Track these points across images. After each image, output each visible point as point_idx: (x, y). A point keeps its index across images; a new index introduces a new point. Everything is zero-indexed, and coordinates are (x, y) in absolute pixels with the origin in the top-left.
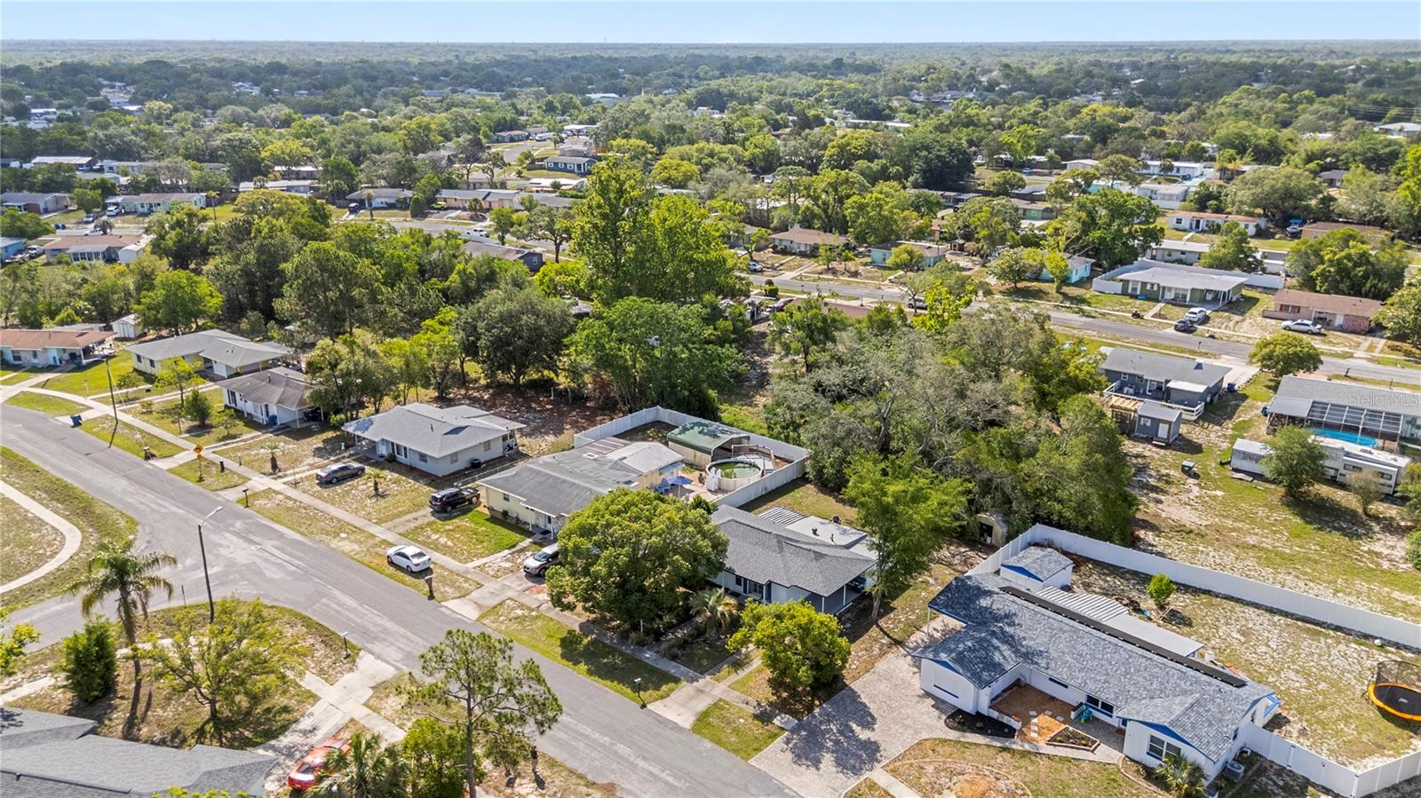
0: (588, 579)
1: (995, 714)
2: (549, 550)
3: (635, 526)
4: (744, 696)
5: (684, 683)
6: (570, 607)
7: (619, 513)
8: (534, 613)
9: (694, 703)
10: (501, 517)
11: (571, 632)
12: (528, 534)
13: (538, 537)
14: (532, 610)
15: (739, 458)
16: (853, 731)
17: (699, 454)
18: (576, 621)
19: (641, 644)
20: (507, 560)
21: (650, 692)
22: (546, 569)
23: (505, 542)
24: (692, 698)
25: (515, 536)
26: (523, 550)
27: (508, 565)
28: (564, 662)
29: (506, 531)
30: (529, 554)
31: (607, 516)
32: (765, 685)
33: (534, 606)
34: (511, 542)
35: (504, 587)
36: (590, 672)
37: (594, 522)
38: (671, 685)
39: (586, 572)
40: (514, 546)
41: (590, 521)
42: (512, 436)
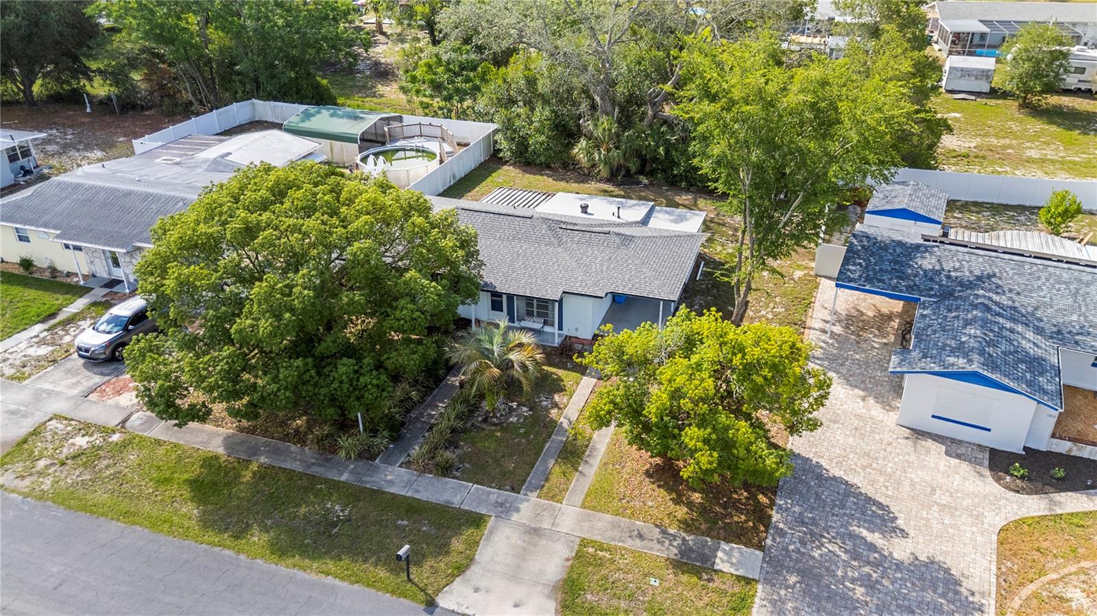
0: (227, 351)
1: (1063, 447)
2: (125, 309)
3: (311, 223)
4: (625, 521)
5: (491, 522)
6: (200, 414)
7: (264, 206)
8: (116, 438)
9: (534, 565)
10: (20, 271)
11: (210, 462)
12: (81, 291)
13: (99, 293)
14: (106, 431)
15: (399, 144)
16: (872, 547)
17: (337, 144)
18: (212, 435)
19: (368, 455)
20: (42, 342)
21: (430, 562)
22: (124, 344)
23: (34, 311)
24: (523, 554)
25: (51, 300)
26: (71, 320)
27: (44, 351)
28: (211, 536)
29: (31, 293)
30: (85, 324)
31: (242, 213)
32: (649, 486)
33: (114, 421)
34: (45, 310)
35: (39, 396)
36: (280, 550)
37: (215, 229)
38: (469, 532)
39: (220, 336)
40: (53, 315)
41: (202, 228)
42: (26, 153)
